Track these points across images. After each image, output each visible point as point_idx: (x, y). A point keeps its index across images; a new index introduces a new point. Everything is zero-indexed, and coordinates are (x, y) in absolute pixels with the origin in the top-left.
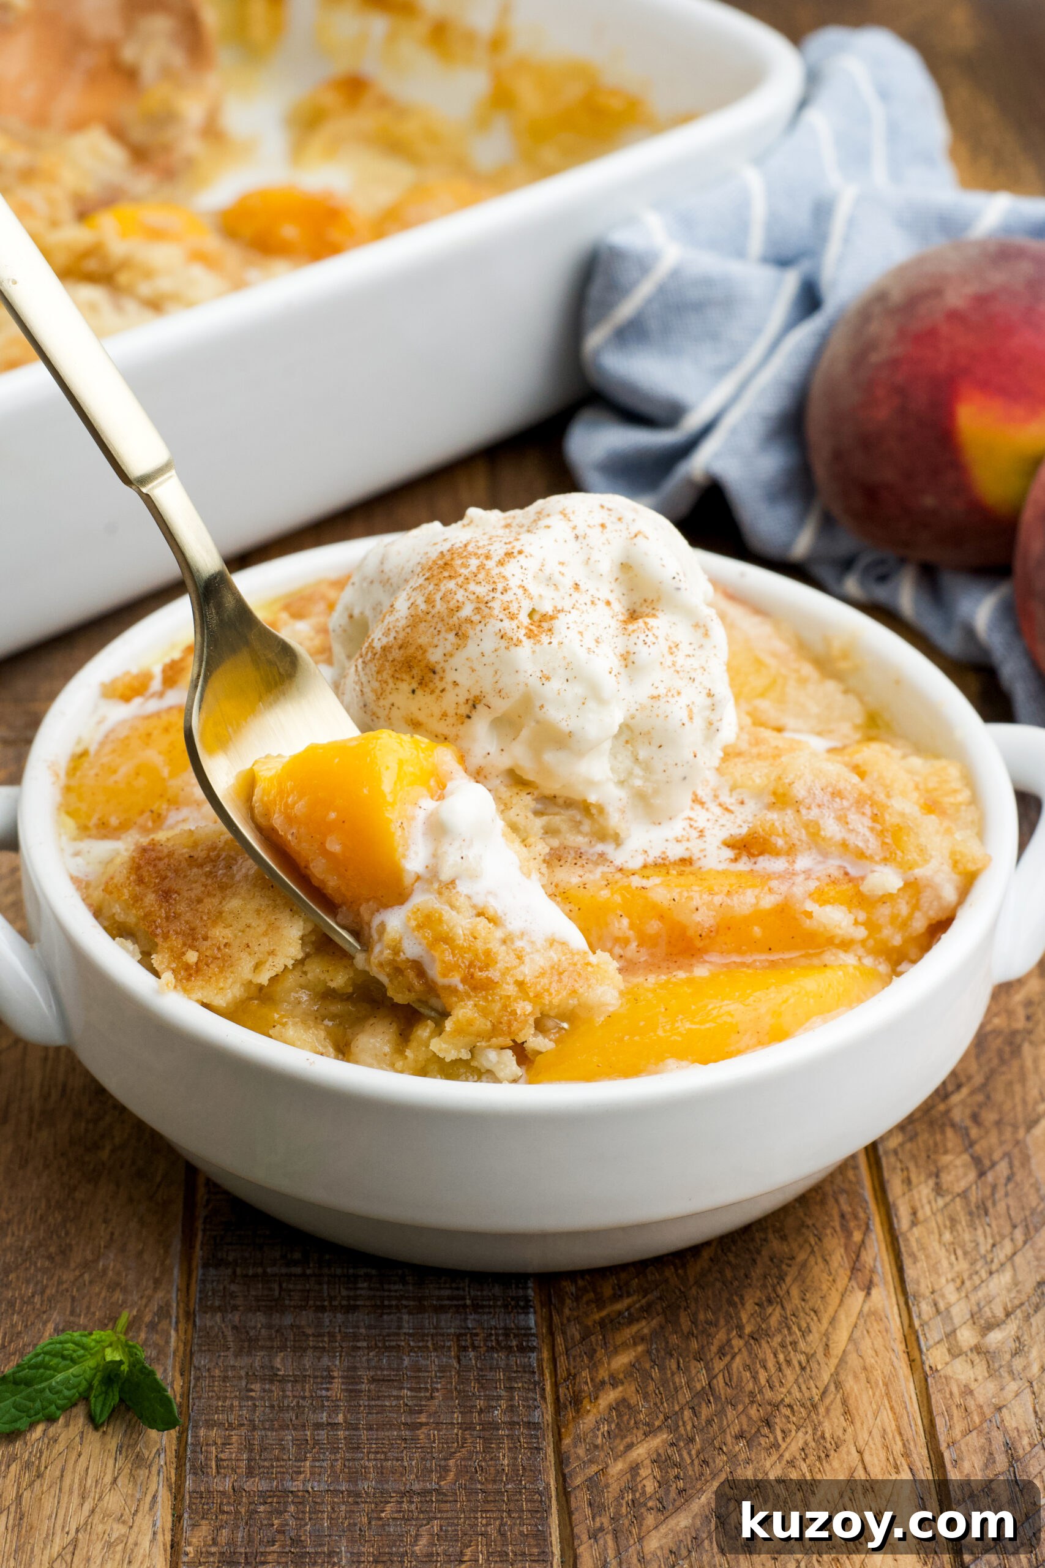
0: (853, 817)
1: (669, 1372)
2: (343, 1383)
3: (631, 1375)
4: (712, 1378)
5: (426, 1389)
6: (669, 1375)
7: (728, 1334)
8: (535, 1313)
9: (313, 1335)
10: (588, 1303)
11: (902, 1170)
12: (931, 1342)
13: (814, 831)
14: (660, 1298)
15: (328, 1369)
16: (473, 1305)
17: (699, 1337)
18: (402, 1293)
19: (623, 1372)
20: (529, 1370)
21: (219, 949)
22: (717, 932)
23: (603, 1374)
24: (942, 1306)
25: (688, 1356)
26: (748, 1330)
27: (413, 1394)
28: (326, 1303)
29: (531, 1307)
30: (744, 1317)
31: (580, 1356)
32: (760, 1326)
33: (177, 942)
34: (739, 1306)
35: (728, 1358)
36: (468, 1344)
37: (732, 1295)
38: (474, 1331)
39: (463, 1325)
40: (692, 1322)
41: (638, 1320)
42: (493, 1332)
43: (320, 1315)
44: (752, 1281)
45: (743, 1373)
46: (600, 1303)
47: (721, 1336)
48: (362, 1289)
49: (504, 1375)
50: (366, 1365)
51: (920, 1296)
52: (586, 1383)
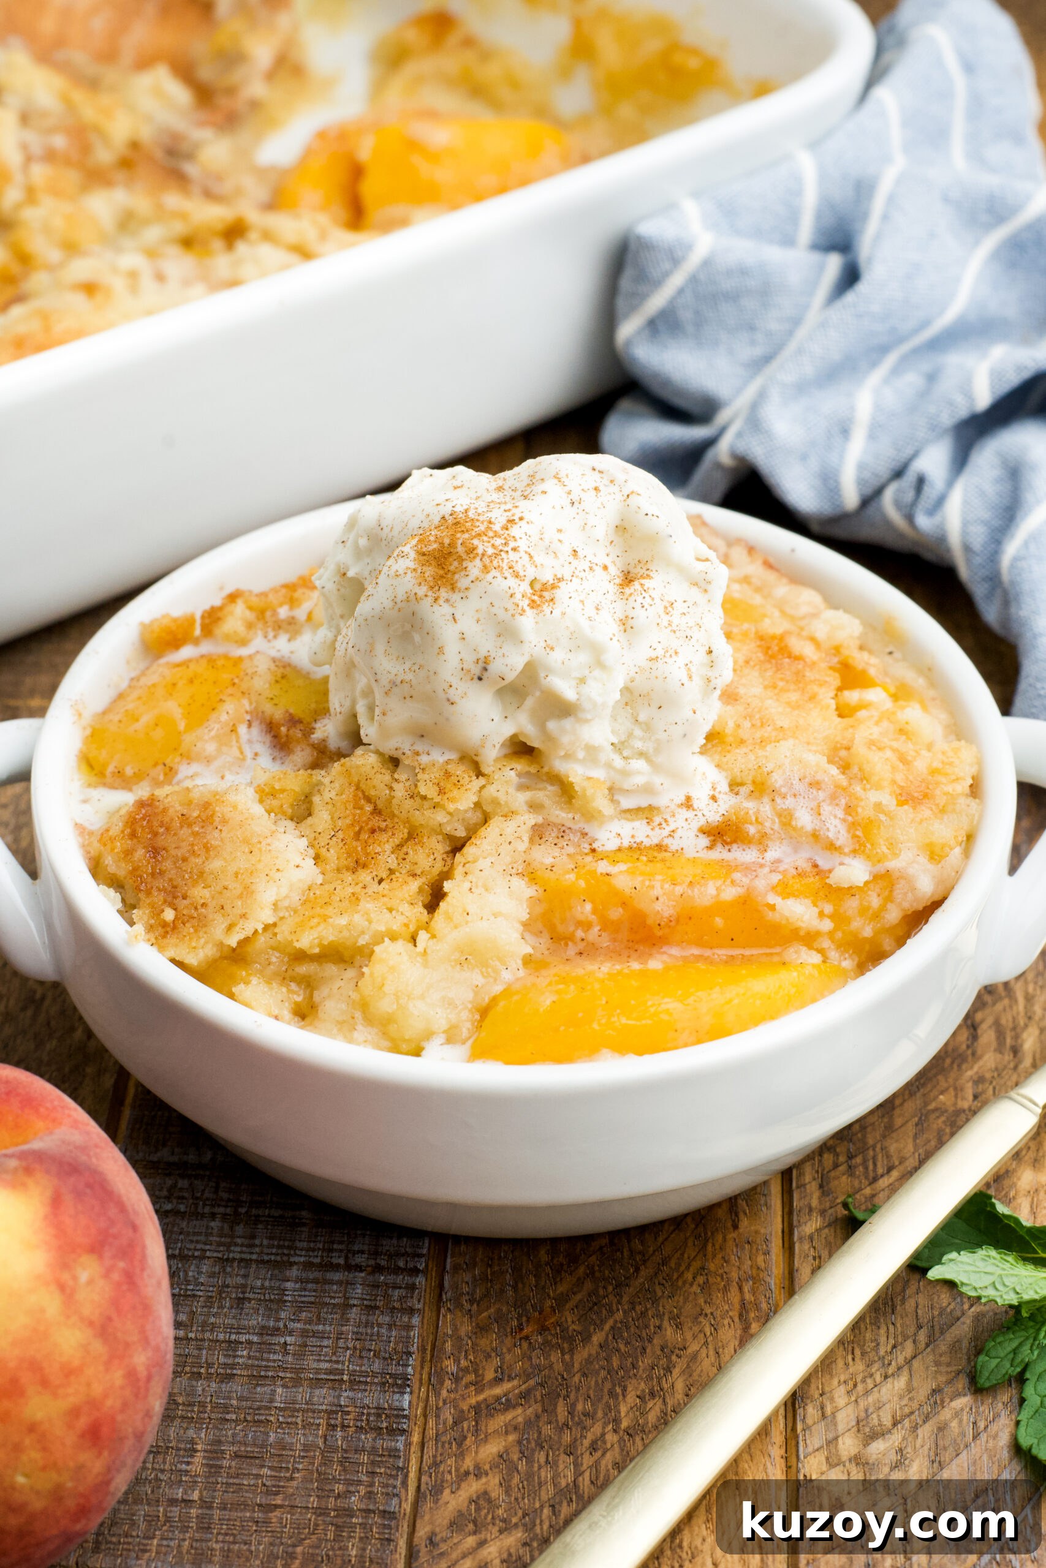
0: (826, 809)
1: (536, 1465)
2: (204, 1457)
3: (497, 1467)
4: (578, 1474)
5: (288, 1469)
6: (536, 1469)
7: (604, 1428)
8: (411, 1393)
9: (184, 1404)
10: (467, 1387)
11: (814, 1258)
12: (810, 1449)
13: (786, 818)
14: (541, 1385)
15: (192, 1442)
16: (350, 1381)
17: (574, 1429)
18: (281, 1363)
19: (490, 1463)
20: (394, 1453)
21: (196, 908)
22: (678, 921)
23: (468, 1463)
24: (829, 1410)
25: (558, 1450)
26: (624, 1424)
27: (273, 1473)
28: (203, 1370)
29: (409, 1386)
30: (623, 1409)
31: (450, 1443)
32: (638, 1421)
33: (158, 898)
34: (621, 1398)
35: (599, 1453)
36: (338, 1422)
37: (614, 1385)
38: (346, 1409)
39: (336, 1401)
40: (569, 1413)
41: (514, 1407)
42: (365, 1411)
43: (194, 1383)
44: (638, 1372)
45: (612, 1471)
46: (479, 1385)
47: (597, 1429)
48: (242, 1357)
49: (368, 1458)
50: (230, 1439)
51: (808, 1398)
52: (450, 1472)
